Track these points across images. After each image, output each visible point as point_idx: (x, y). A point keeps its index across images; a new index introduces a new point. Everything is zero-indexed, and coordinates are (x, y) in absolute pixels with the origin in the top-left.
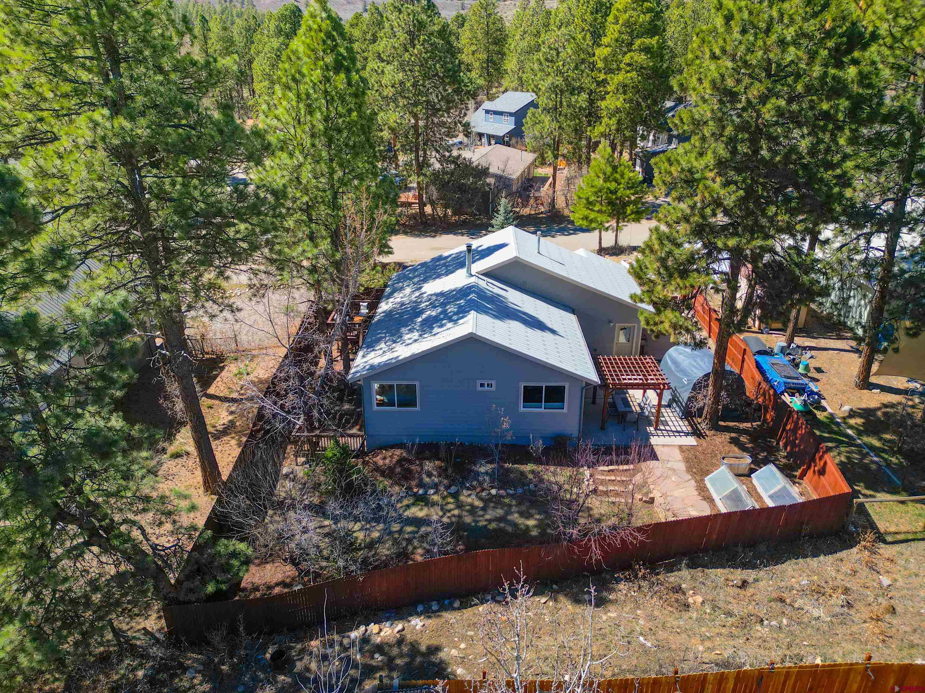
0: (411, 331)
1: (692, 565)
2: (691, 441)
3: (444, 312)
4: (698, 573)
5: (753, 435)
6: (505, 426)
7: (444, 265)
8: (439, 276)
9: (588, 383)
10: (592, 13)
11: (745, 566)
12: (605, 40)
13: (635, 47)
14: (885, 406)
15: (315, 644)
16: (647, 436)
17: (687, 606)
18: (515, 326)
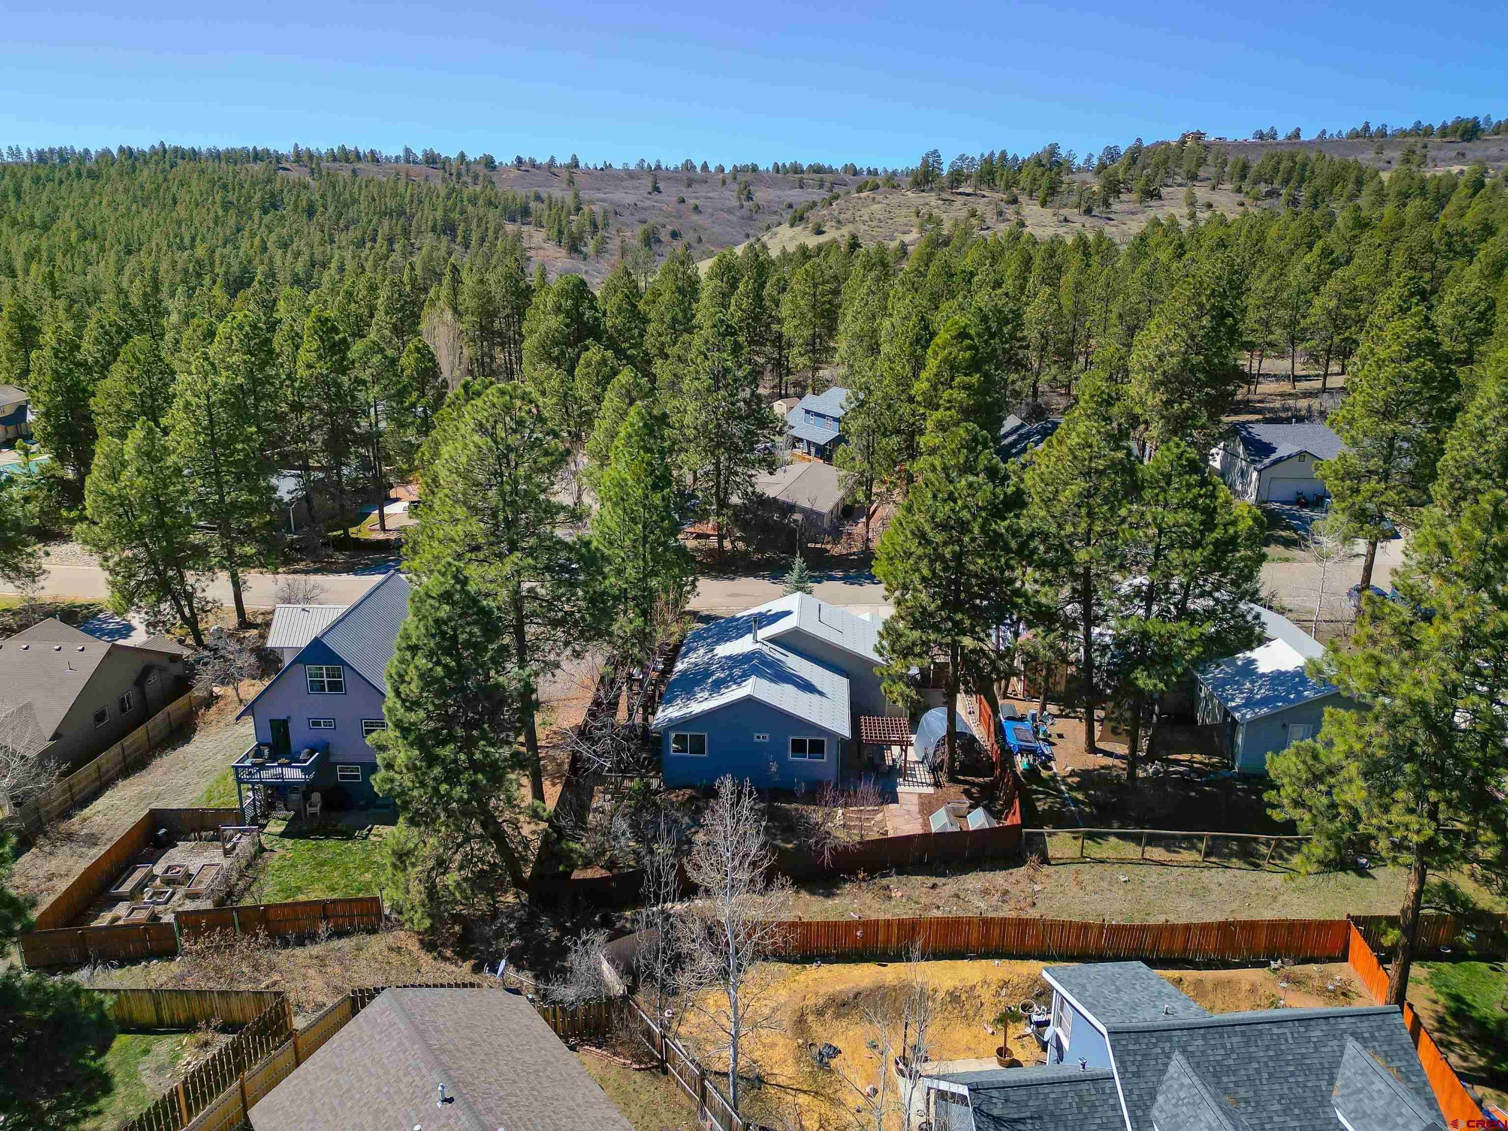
0: (702, 690)
1: (899, 873)
2: (931, 790)
3: (730, 675)
4: (903, 878)
5: (983, 787)
6: (773, 769)
7: (736, 627)
8: (730, 639)
9: (843, 739)
10: (911, 344)
11: (938, 875)
12: (924, 375)
13: (955, 383)
14: (1103, 768)
15: (628, 913)
16: (896, 785)
17: (890, 898)
18: (789, 689)
